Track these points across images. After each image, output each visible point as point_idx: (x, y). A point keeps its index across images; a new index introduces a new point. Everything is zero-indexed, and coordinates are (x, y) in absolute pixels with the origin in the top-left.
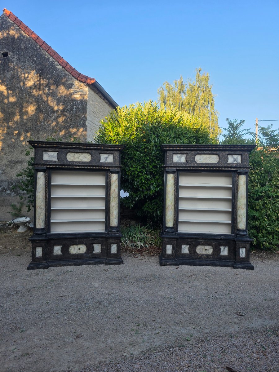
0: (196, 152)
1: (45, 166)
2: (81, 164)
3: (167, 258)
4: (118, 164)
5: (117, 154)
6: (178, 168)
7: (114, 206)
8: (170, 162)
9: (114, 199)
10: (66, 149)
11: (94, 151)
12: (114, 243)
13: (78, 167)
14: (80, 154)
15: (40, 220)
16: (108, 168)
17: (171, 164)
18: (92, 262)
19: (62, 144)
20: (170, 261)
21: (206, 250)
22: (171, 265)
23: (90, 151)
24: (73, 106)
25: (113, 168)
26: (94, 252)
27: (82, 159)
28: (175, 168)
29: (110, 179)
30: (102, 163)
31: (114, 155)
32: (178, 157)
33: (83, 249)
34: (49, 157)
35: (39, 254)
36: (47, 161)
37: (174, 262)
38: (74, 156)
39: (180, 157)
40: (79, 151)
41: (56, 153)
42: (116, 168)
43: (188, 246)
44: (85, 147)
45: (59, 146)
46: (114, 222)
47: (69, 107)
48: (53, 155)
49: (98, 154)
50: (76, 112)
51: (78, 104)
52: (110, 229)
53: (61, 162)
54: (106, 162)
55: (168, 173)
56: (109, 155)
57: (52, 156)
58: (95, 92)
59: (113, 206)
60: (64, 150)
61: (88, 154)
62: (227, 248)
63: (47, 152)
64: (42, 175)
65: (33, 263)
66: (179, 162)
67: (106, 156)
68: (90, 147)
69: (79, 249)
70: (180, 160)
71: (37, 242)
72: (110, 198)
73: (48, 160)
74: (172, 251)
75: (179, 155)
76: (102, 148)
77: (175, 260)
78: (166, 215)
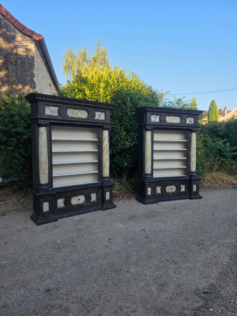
0: (167, 114)
1: (49, 121)
2: (80, 120)
3: (149, 198)
4: (109, 121)
5: (108, 112)
6: (155, 126)
8: (149, 122)
9: (106, 153)
10: (67, 105)
11: (90, 108)
12: (108, 191)
13: (78, 123)
14: (78, 110)
15: (46, 175)
16: (102, 125)
17: (150, 123)
18: (92, 209)
19: (65, 99)
20: (151, 200)
21: (172, 189)
22: (152, 203)
23: (87, 108)
24: (18, 60)
25: (106, 125)
26: (91, 201)
27: (80, 115)
28: (153, 126)
29: (102, 134)
30: (97, 120)
31: (106, 113)
32: (154, 117)
33: (82, 199)
34: (50, 111)
35: (46, 209)
36: (49, 116)
38: (73, 113)
39: (155, 118)
40: (78, 107)
41: (57, 108)
42: (108, 125)
43: (160, 187)
44: (84, 104)
45: (62, 101)
46: (106, 172)
48: (55, 110)
49: (94, 112)
51: (23, 58)
52: (104, 180)
53: (63, 118)
54: (100, 119)
55: (147, 130)
56: (102, 113)
57: (53, 111)
58: (38, 48)
60: (65, 106)
61: (85, 111)
62: (184, 186)
63: (48, 106)
64: (45, 130)
65: (42, 218)
66: (155, 121)
67: (99, 113)
68: (89, 105)
69: (79, 199)
70: (155, 120)
71: (45, 198)
72: (102, 152)
73: (50, 114)
74: (152, 193)
75: (155, 116)
76: (98, 106)
77: (155, 199)
78: (145, 165)
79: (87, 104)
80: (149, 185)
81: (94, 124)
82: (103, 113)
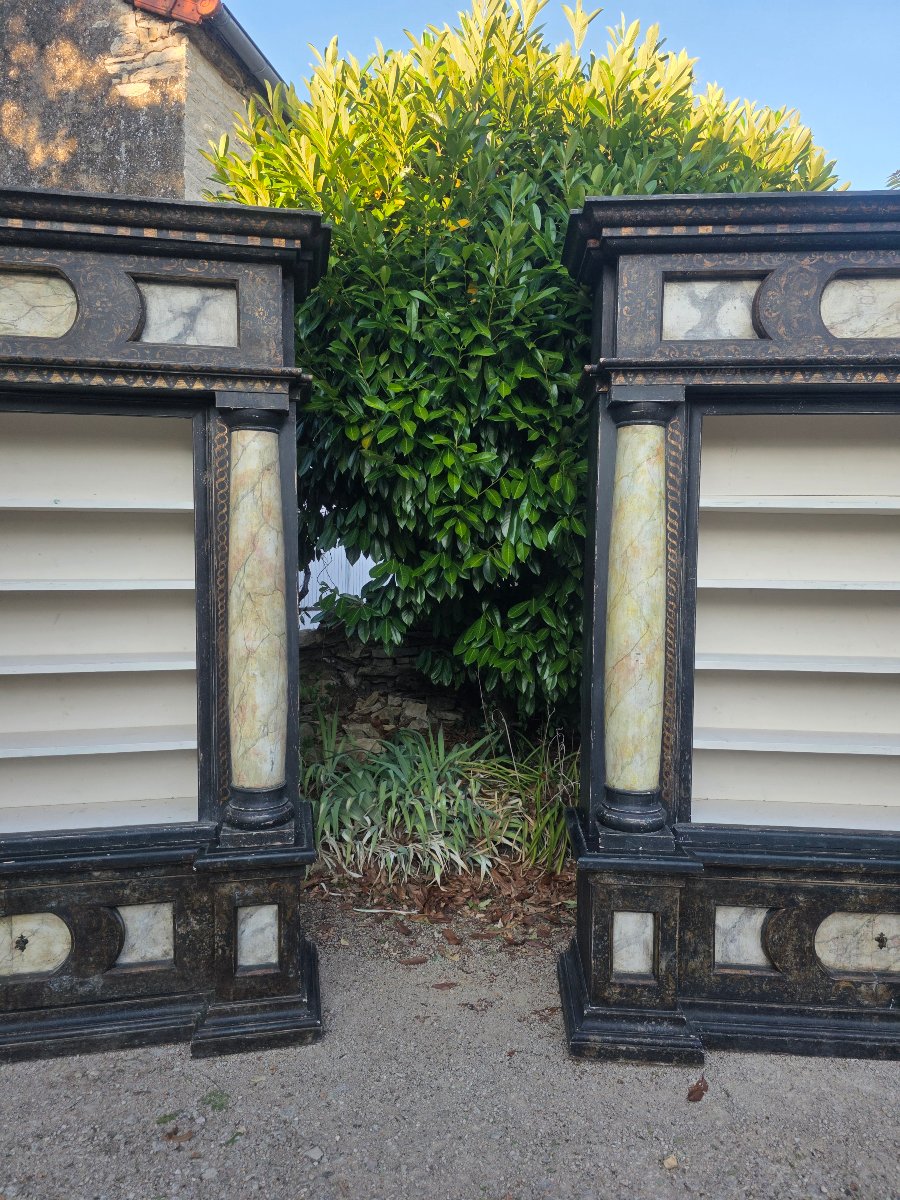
0: (831, 259)
3: (619, 1004)
4: (270, 356)
5: (264, 286)
6: (698, 380)
7: (250, 653)
8: (638, 341)
9: (248, 605)
11: (91, 260)
12: (258, 901)
16: (198, 386)
17: (648, 350)
18: (105, 1031)
20: (641, 1028)
21: (882, 941)
22: (651, 1056)
23: (63, 259)
24: (117, 144)
25: (240, 386)
28: (680, 380)
29: (222, 464)
30: (155, 348)
32: (694, 300)
33: (50, 944)
37: (669, 1036)
39: (711, 305)
42: (259, 387)
43: (759, 917)
44: (18, 222)
47: (97, 148)
49: (125, 286)
50: (132, 171)
51: (138, 130)
52: (232, 810)
54: (191, 341)
55: (624, 415)
56: (210, 292)
58: (226, 76)
59: (243, 653)
61: (55, 282)
66: (708, 335)
67: (188, 297)
68: (57, 226)
69: (22, 944)
70: (710, 322)
72: (225, 594)
74: (655, 959)
75: (703, 289)
76: (150, 233)
77: (680, 1022)
78: (608, 713)
79: (40, 225)
80: (625, 893)
81: (120, 381)
82: (218, 292)
